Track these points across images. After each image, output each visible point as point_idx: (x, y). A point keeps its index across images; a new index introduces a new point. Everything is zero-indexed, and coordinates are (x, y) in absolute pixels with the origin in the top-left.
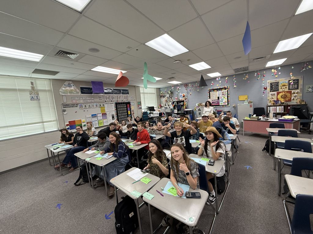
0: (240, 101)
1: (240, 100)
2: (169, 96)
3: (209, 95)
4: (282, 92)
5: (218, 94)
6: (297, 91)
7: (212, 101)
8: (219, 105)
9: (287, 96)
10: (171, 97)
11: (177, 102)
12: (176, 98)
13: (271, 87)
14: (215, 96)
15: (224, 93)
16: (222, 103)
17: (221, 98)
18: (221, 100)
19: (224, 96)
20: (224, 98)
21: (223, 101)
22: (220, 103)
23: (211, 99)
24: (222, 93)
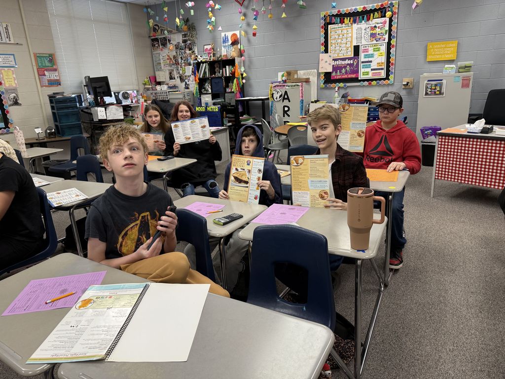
0: (429, 62)
1: (430, 58)
2: (185, 41)
3: (323, 40)
5: (355, 36)
7: (333, 63)
8: (356, 80)
10: (188, 45)
11: (212, 65)
12: (209, 47)
14: (344, 40)
15: (378, 31)
16: (369, 70)
17: (366, 51)
18: (365, 58)
19: (375, 42)
20: (375, 53)
21: (371, 62)
22: (362, 70)
23: (331, 54)
24: (372, 32)
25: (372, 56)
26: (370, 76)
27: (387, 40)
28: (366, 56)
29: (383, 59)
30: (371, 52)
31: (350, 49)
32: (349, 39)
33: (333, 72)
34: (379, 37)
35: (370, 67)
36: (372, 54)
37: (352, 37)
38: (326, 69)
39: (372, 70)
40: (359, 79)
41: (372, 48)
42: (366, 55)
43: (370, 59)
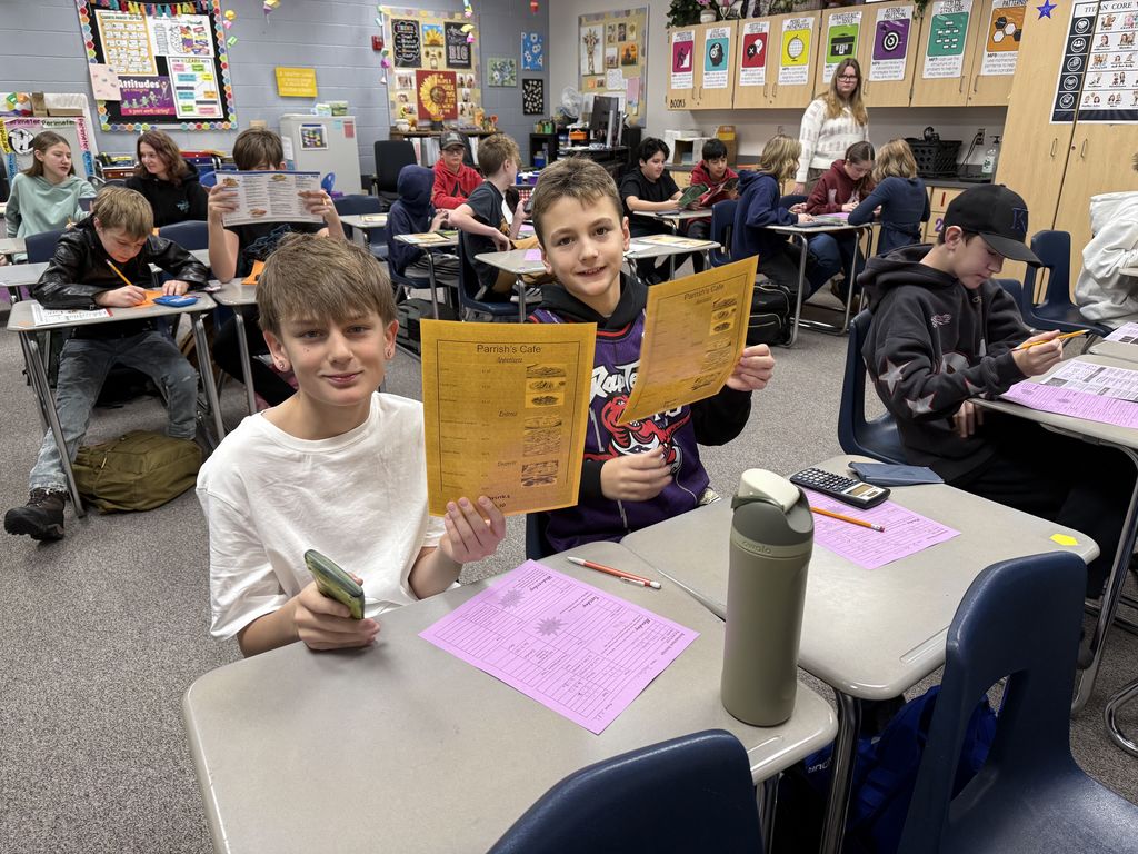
4: (431, 73)
5: (153, 38)
6: (468, 78)
7: (120, 84)
8: (173, 119)
9: (444, 91)
13: (397, 41)
14: (134, 45)
15: (193, 35)
16: (191, 102)
17: (180, 68)
18: (181, 80)
19: (192, 55)
20: (197, 74)
21: (192, 88)
22: (179, 103)
23: (113, 67)
24: (184, 36)
25: (192, 78)
26: (196, 114)
27: (212, 54)
28: (182, 78)
29: (213, 86)
30: (189, 71)
31: (148, 60)
32: (144, 43)
33: (123, 102)
34: (199, 47)
35: (193, 98)
36: (192, 76)
37: (147, 39)
38: (108, 95)
39: (198, 102)
40: (178, 117)
41: (190, 65)
42: (182, 76)
43: (190, 84)
